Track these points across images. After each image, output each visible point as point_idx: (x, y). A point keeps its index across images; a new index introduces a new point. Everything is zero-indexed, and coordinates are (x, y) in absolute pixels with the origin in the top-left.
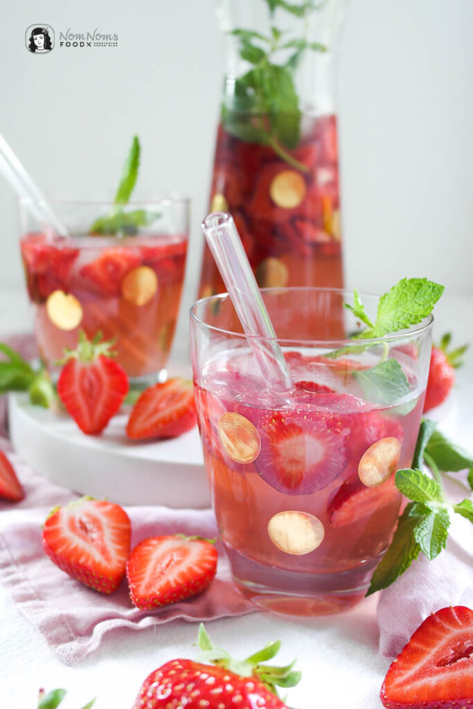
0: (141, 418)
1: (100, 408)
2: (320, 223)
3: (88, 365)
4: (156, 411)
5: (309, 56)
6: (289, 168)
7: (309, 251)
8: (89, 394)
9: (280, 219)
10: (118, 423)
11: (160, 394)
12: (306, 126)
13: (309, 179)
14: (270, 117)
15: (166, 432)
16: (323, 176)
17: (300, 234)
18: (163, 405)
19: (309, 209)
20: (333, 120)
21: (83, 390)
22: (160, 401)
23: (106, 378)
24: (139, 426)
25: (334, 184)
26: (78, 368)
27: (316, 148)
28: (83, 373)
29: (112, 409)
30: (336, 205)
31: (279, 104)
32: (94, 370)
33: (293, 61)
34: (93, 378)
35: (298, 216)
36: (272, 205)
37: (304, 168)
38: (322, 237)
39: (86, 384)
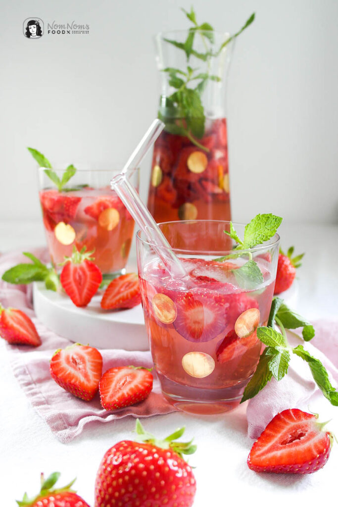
0: (110, 297)
1: (85, 291)
2: (216, 182)
3: (78, 266)
4: (119, 293)
5: (210, 83)
6: (199, 150)
7: (210, 198)
8: (79, 283)
9: (193, 180)
10: (96, 300)
11: (121, 283)
12: (208, 125)
13: (210, 156)
14: (187, 119)
15: (124, 305)
16: (218, 154)
17: (204, 188)
18: (122, 290)
19: (210, 174)
20: (224, 121)
21: (75, 280)
22: (121, 287)
23: (88, 273)
24: (108, 302)
25: (225, 159)
26: (72, 267)
27: (214, 137)
28: (75, 270)
29: (93, 292)
30: (226, 171)
31: (192, 112)
32: (82, 269)
33: (200, 86)
34: (81, 273)
35: (203, 178)
36: (188, 171)
37: (207, 150)
38: (218, 190)
39: (77, 278)
